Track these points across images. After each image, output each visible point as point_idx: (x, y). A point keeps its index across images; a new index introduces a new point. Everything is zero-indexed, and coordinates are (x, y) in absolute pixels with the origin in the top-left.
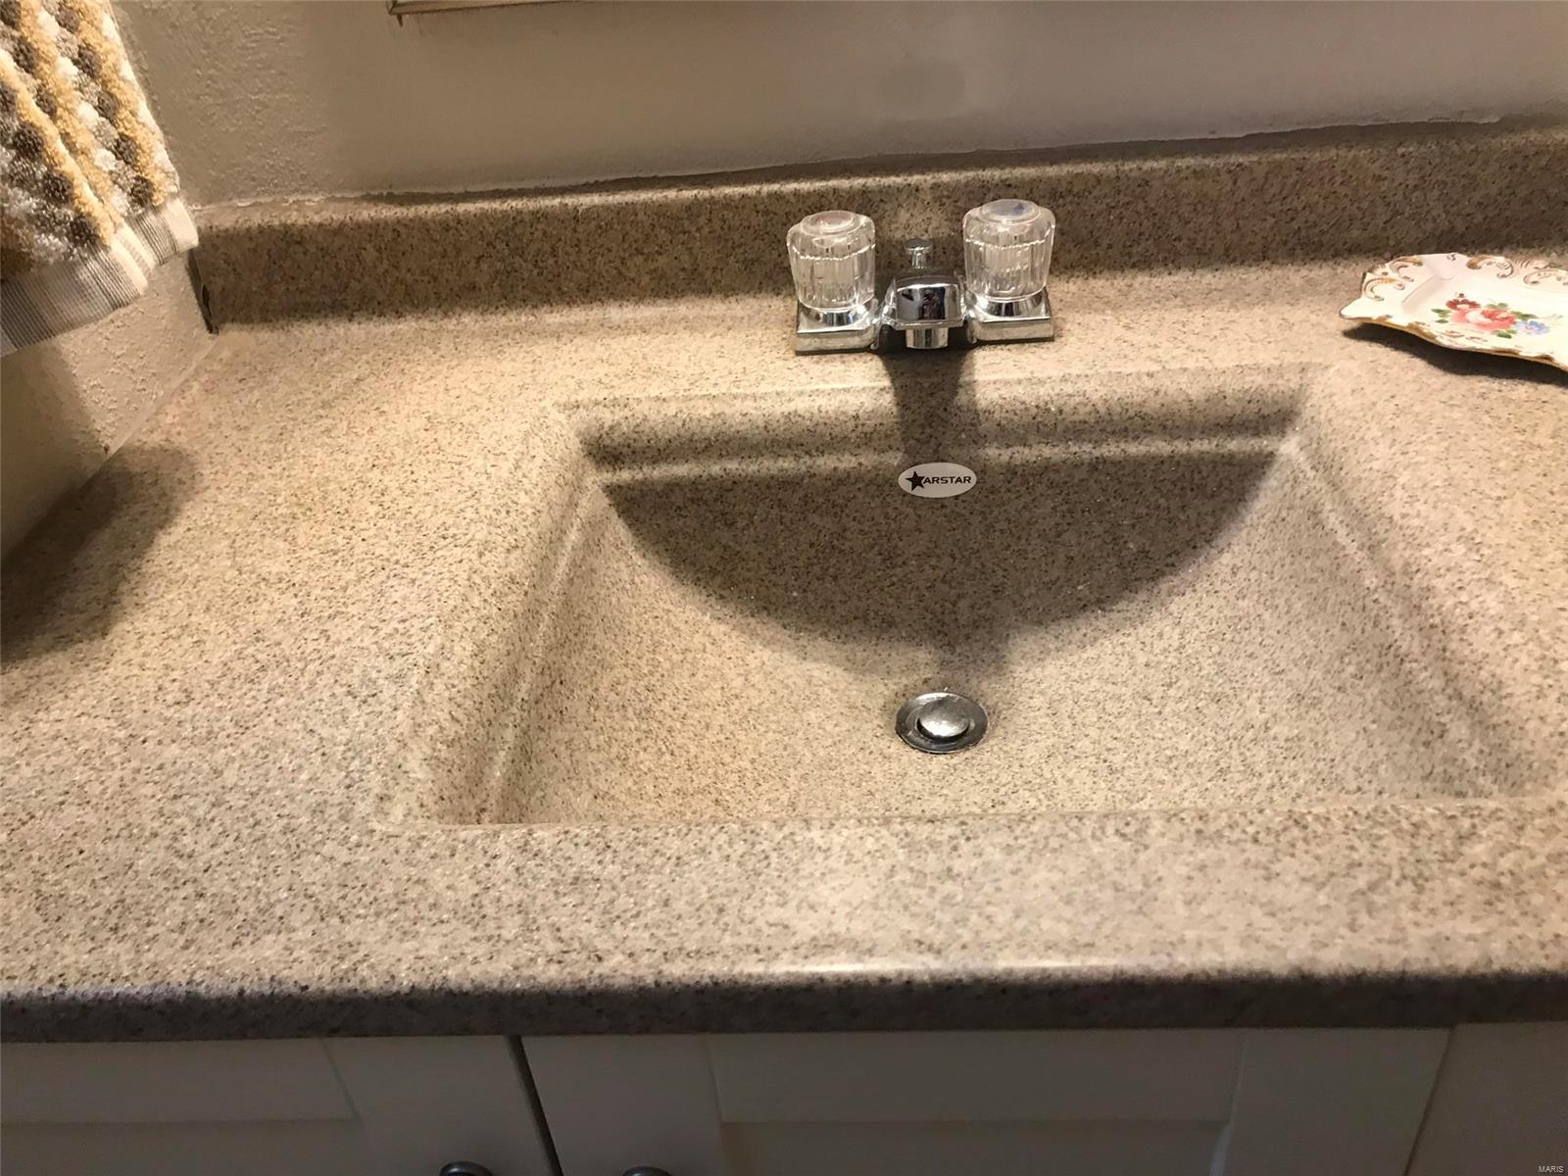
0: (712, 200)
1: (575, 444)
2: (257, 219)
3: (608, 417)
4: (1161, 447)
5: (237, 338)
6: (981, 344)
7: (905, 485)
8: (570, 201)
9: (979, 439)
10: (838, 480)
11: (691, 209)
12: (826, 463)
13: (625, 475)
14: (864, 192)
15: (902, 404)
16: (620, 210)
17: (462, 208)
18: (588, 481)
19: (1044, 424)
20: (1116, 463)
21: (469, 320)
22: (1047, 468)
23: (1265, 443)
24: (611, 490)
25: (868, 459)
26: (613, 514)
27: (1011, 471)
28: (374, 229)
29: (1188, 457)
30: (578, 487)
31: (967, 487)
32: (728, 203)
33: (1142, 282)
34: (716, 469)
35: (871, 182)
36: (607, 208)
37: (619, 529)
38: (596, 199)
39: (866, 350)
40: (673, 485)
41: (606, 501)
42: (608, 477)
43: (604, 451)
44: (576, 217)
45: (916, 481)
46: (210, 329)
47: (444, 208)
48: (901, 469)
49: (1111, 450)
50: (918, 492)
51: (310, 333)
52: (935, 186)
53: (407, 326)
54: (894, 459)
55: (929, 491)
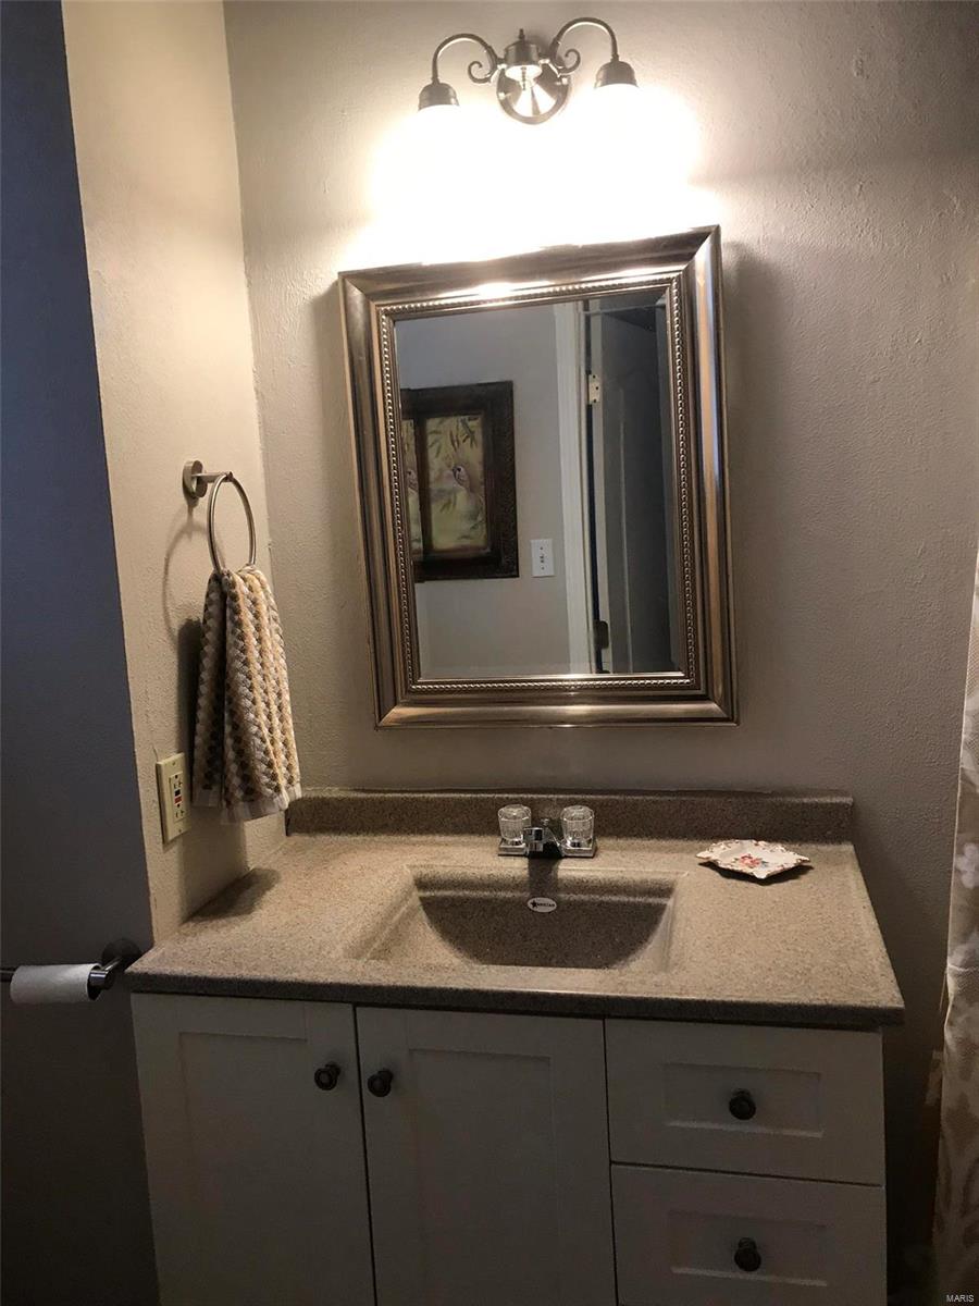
0: (476, 799)
1: (411, 880)
2: (314, 795)
3: (425, 871)
4: (624, 899)
5: (297, 838)
6: (566, 857)
7: (531, 906)
8: (426, 795)
9: (558, 890)
10: (507, 901)
11: (469, 801)
12: (502, 894)
13: (428, 894)
14: (532, 799)
15: (531, 874)
16: (444, 800)
17: (387, 795)
18: (414, 894)
19: (581, 886)
20: (607, 903)
21: (383, 837)
22: (583, 903)
23: (663, 901)
24: (422, 899)
25: (517, 894)
26: (421, 908)
27: (569, 903)
28: (353, 801)
29: (633, 903)
30: (409, 894)
31: (551, 909)
32: (483, 800)
33: (637, 842)
34: (461, 894)
35: (535, 796)
36: (439, 798)
37: (422, 914)
38: (436, 795)
39: (525, 856)
40: (445, 899)
41: (419, 903)
42: (422, 894)
43: (421, 884)
44: (428, 801)
45: (534, 904)
46: (287, 834)
47: (382, 795)
48: (529, 899)
49: (606, 898)
50: (535, 909)
51: (323, 839)
52: (558, 799)
53: (359, 838)
54: (527, 895)
55: (539, 909)
